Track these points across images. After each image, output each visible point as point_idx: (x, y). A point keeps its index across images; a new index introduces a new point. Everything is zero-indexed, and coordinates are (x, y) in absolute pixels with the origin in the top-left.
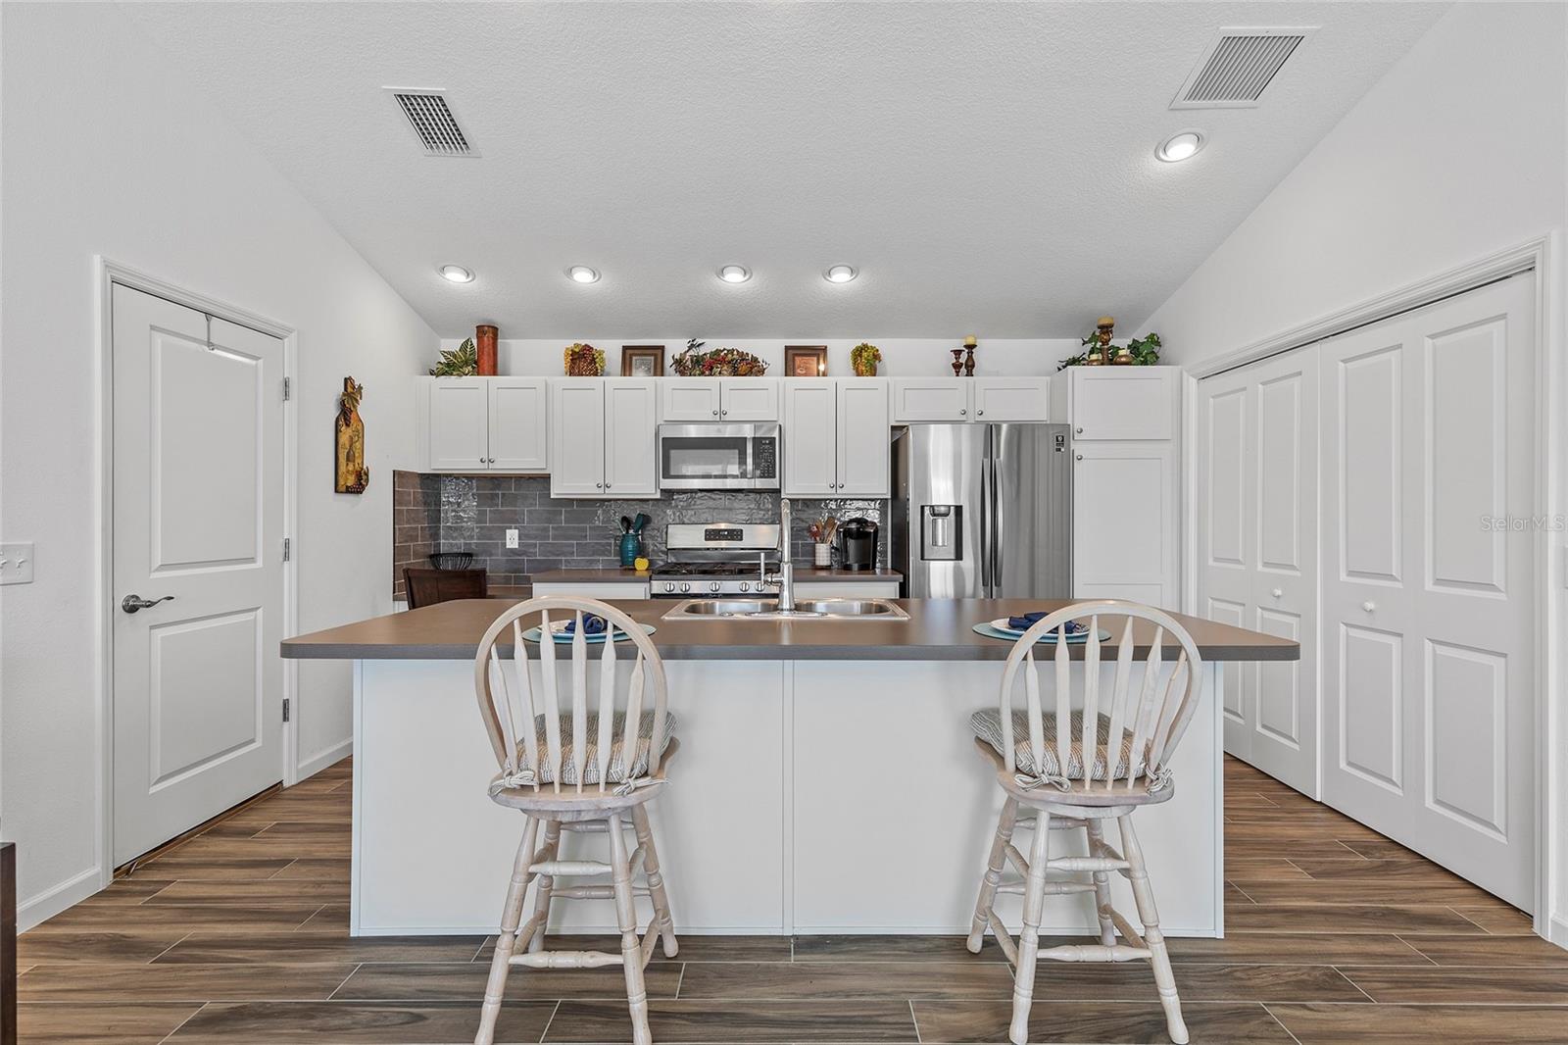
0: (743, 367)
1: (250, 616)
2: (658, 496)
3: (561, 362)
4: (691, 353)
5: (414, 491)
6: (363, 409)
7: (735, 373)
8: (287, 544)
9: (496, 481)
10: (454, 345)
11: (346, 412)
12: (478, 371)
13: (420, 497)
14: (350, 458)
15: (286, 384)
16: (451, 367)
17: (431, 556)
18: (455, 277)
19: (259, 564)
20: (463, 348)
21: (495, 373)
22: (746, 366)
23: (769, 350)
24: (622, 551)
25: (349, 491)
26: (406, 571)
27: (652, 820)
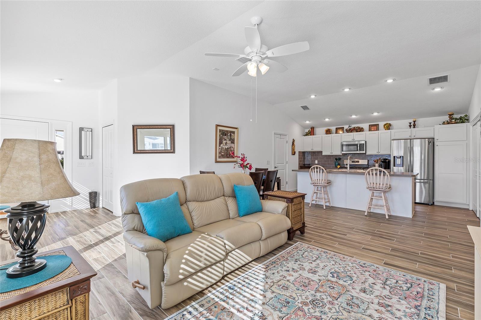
0: (359, 130)
1: (283, 170)
2: (341, 155)
3: (324, 132)
4: (349, 128)
5: (301, 154)
6: (295, 143)
7: (357, 132)
8: (287, 162)
9: (314, 152)
10: (307, 131)
11: (293, 144)
12: (311, 135)
13: (302, 155)
14: (293, 150)
15: (287, 141)
16: (307, 135)
17: (304, 165)
18: (308, 122)
19: (284, 164)
20: (308, 131)
21: (313, 135)
22: (360, 130)
23: (366, 126)
24: (335, 164)
25: (293, 155)
26: (301, 166)
27: (329, 193)
